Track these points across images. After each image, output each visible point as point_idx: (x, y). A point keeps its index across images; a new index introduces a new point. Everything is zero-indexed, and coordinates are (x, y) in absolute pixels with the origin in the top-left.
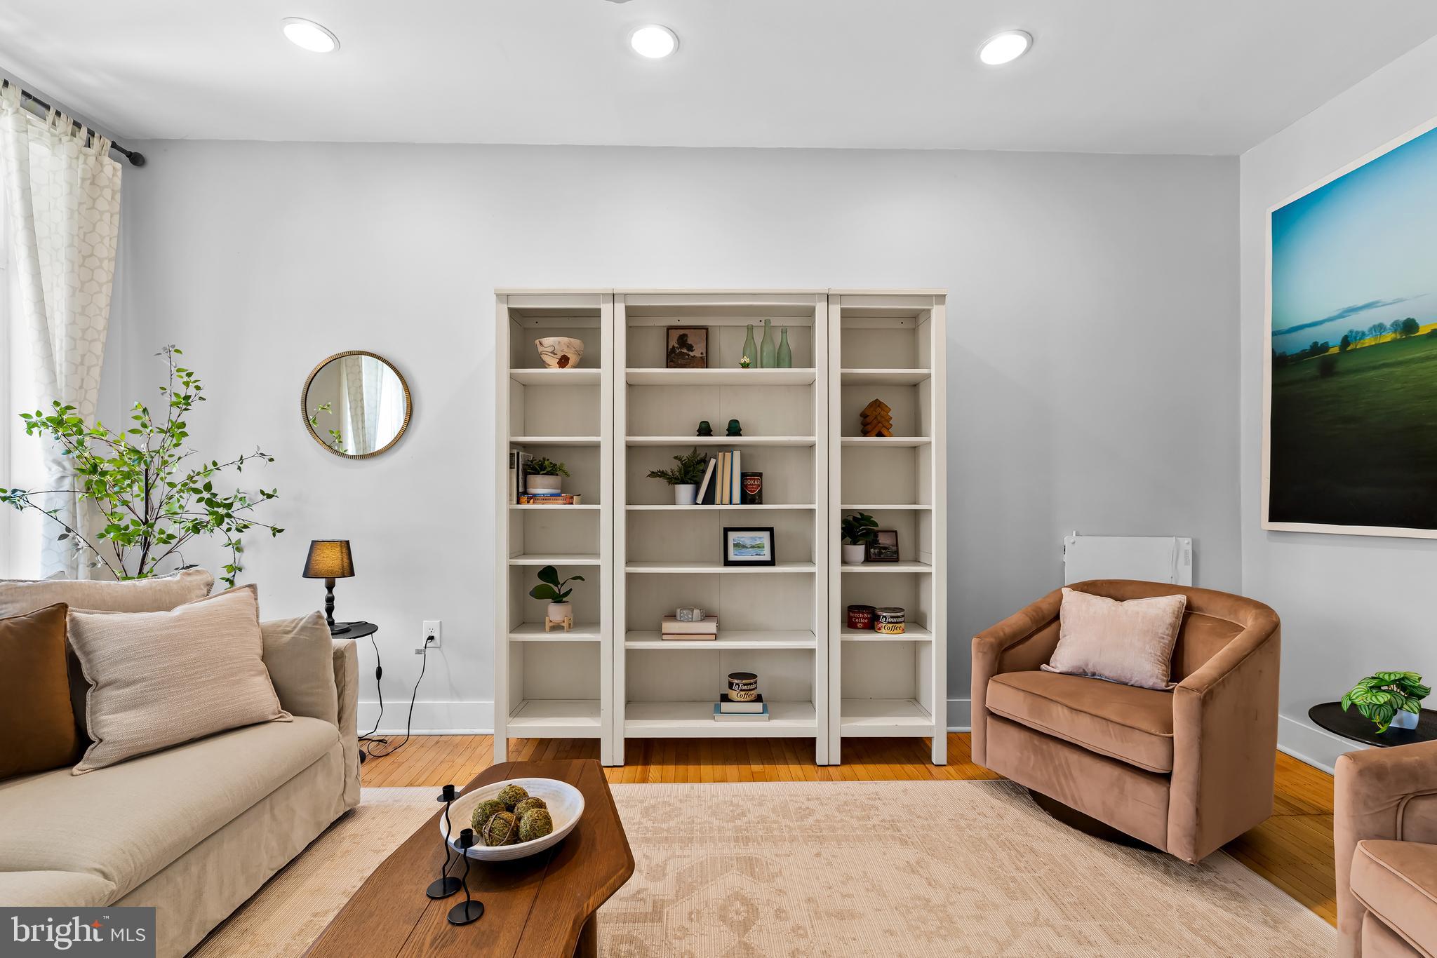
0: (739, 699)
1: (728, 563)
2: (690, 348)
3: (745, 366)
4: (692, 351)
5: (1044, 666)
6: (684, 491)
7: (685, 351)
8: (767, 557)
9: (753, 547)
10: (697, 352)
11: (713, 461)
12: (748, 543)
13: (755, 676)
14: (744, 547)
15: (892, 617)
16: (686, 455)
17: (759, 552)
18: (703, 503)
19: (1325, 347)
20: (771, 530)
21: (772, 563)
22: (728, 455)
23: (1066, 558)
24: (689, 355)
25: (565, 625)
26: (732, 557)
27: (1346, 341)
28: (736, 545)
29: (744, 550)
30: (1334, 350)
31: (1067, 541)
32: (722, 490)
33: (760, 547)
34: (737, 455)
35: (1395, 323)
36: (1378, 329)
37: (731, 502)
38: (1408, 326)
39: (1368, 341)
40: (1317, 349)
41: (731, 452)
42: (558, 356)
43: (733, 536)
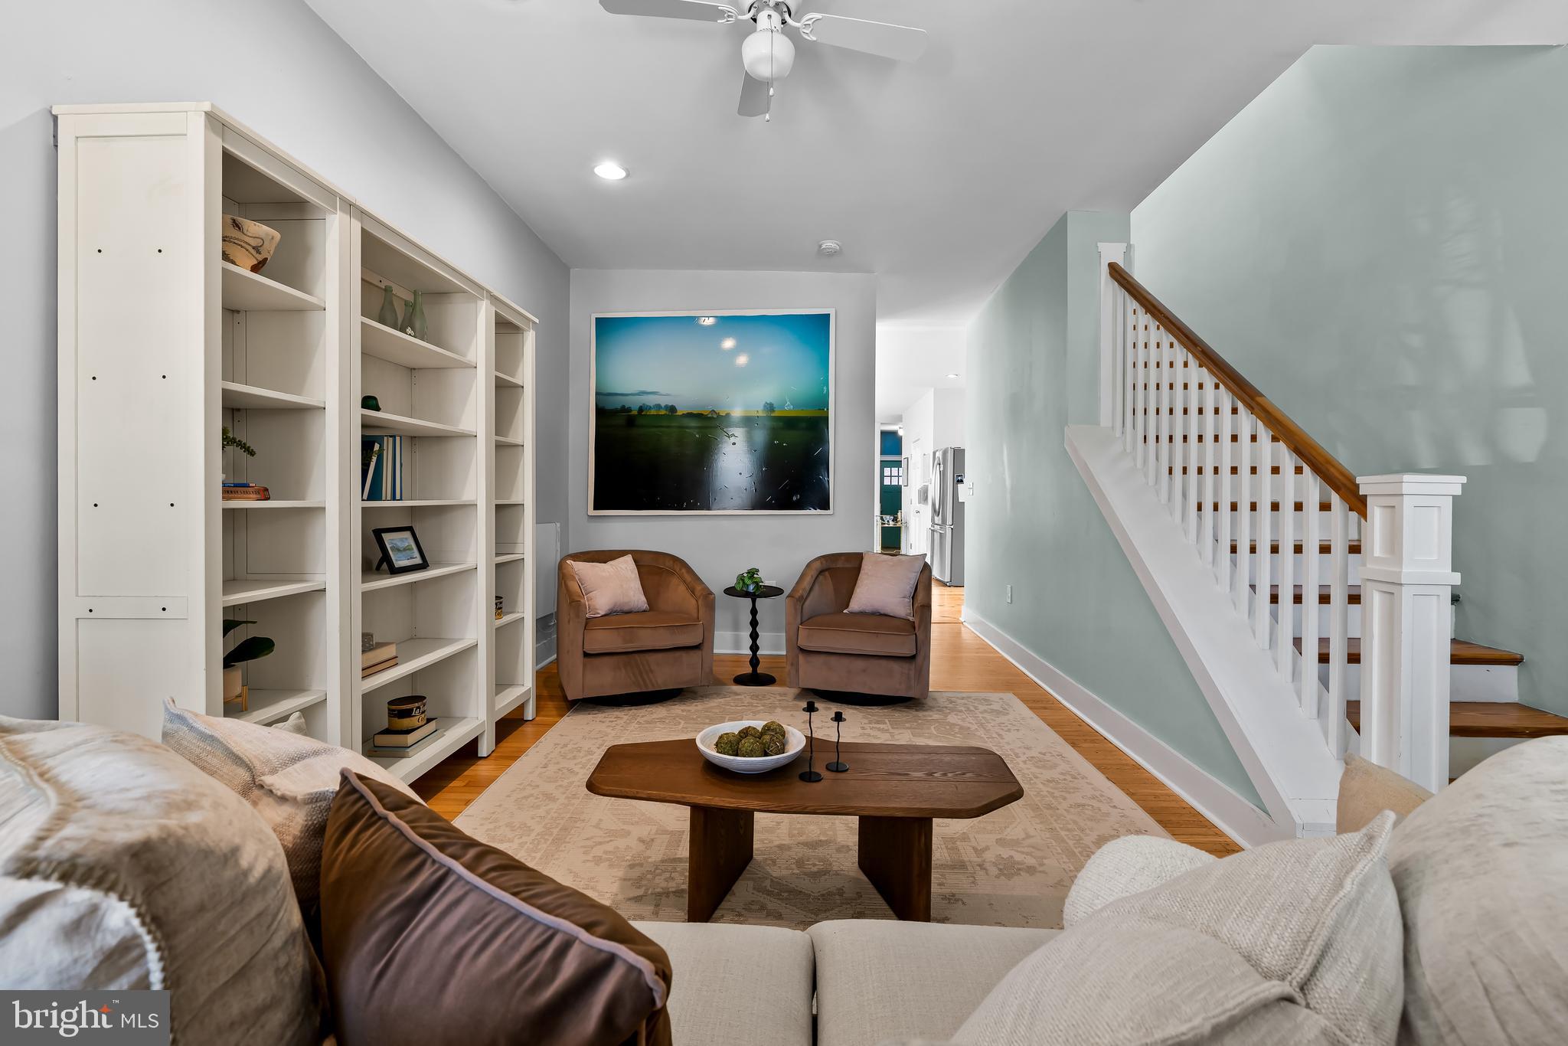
0: (420, 724)
1: (393, 571)
8: (418, 561)
9: (405, 550)
11: (377, 447)
12: (400, 545)
13: (424, 697)
14: (399, 550)
15: (499, 603)
17: (412, 556)
18: (369, 499)
19: (629, 410)
20: (411, 529)
21: (424, 566)
22: (390, 441)
26: (395, 564)
27: (641, 409)
28: (392, 549)
29: (401, 554)
30: (635, 412)
32: (386, 483)
33: (408, 549)
34: (398, 439)
35: (666, 406)
36: (658, 406)
37: (394, 498)
38: (672, 409)
39: (653, 412)
40: (625, 410)
41: (394, 437)
42: (260, 258)
43: (386, 537)
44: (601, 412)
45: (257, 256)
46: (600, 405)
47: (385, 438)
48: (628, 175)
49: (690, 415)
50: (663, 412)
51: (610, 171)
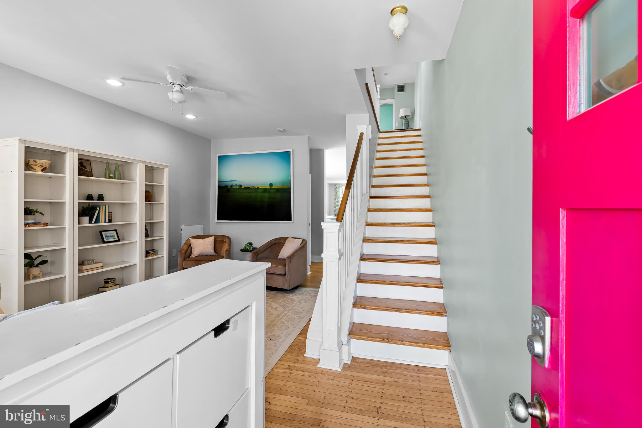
1: (104, 242)
2: (85, 167)
3: (110, 178)
4: (86, 168)
5: (191, 256)
6: (86, 219)
7: (83, 168)
8: (117, 239)
9: (111, 236)
10: (88, 169)
11: (98, 208)
12: (109, 235)
13: (115, 278)
14: (108, 237)
15: (154, 252)
16: (86, 206)
17: (114, 238)
18: (95, 223)
19: (228, 186)
20: (116, 230)
21: (119, 241)
22: (104, 206)
23: (182, 232)
24: (85, 170)
25: (41, 275)
26: (106, 240)
27: (231, 186)
28: (106, 236)
29: (108, 238)
30: (229, 187)
31: (182, 227)
32: (102, 218)
33: (114, 236)
34: (107, 206)
35: (239, 185)
36: (236, 185)
37: (105, 222)
38: (241, 186)
39: (235, 187)
40: (227, 186)
41: (105, 205)
42: (43, 167)
43: (104, 233)
44: (220, 188)
45: (42, 167)
46: (219, 185)
47: (101, 206)
48: (197, 117)
49: (246, 188)
50: (238, 187)
51: (190, 117)
